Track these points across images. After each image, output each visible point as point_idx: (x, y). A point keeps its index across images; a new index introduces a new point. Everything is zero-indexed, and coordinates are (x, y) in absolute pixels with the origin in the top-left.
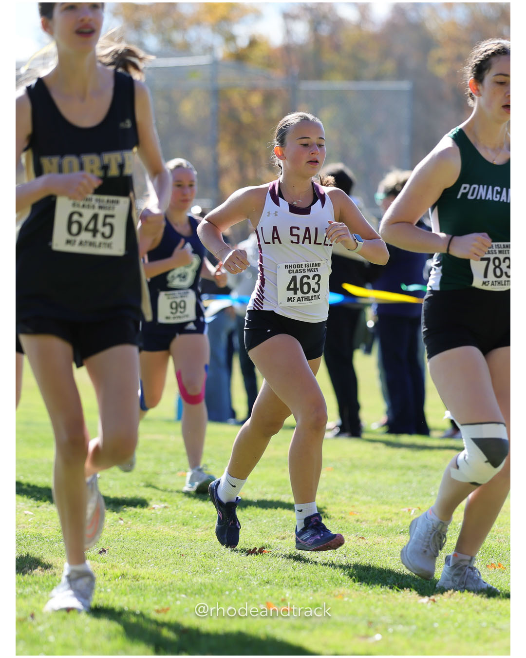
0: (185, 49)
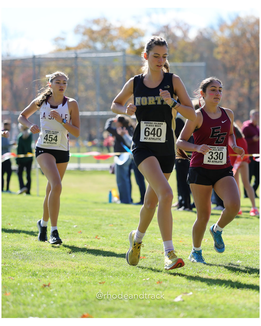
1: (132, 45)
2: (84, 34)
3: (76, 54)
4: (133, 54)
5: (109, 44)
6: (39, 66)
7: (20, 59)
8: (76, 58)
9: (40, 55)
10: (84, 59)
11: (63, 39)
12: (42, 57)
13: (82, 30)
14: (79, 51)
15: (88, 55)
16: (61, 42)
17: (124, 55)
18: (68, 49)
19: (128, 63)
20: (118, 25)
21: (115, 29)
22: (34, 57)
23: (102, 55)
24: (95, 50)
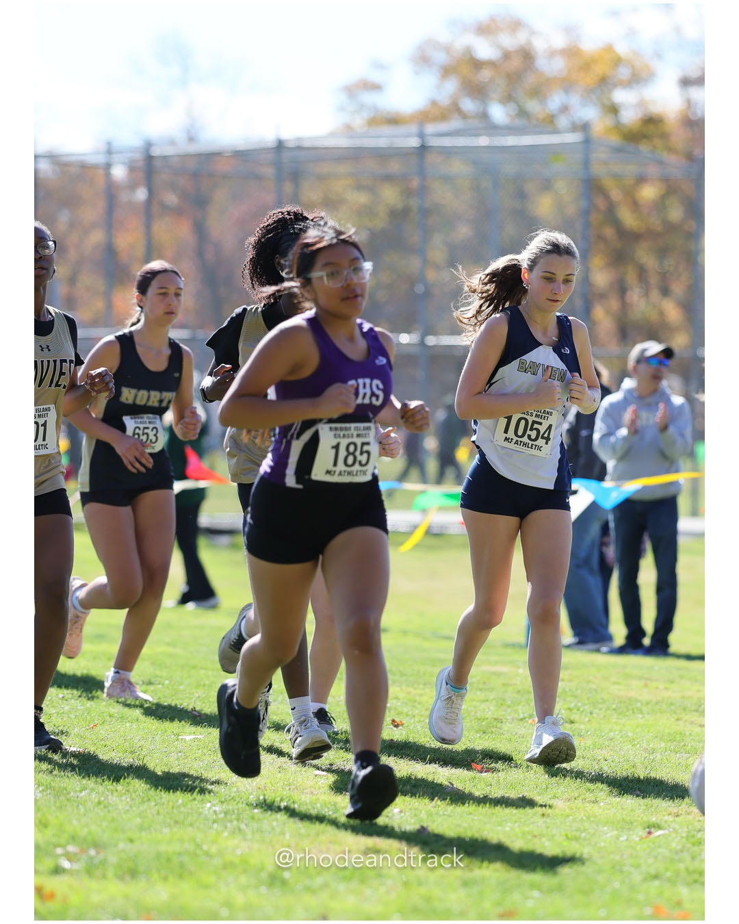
0: (549, 123)
1: (614, 110)
2: (447, 71)
3: (421, 135)
4: (615, 139)
5: (533, 106)
6: (296, 176)
7: (232, 152)
8: (423, 149)
9: (299, 139)
10: (447, 152)
11: (376, 87)
12: (307, 144)
13: (441, 58)
14: (430, 128)
15: (461, 142)
16: (369, 98)
17: (587, 141)
18: (394, 120)
19: (597, 170)
20: (559, 42)
21: (552, 54)
22: (280, 145)
23: (511, 141)
24: (486, 124)
